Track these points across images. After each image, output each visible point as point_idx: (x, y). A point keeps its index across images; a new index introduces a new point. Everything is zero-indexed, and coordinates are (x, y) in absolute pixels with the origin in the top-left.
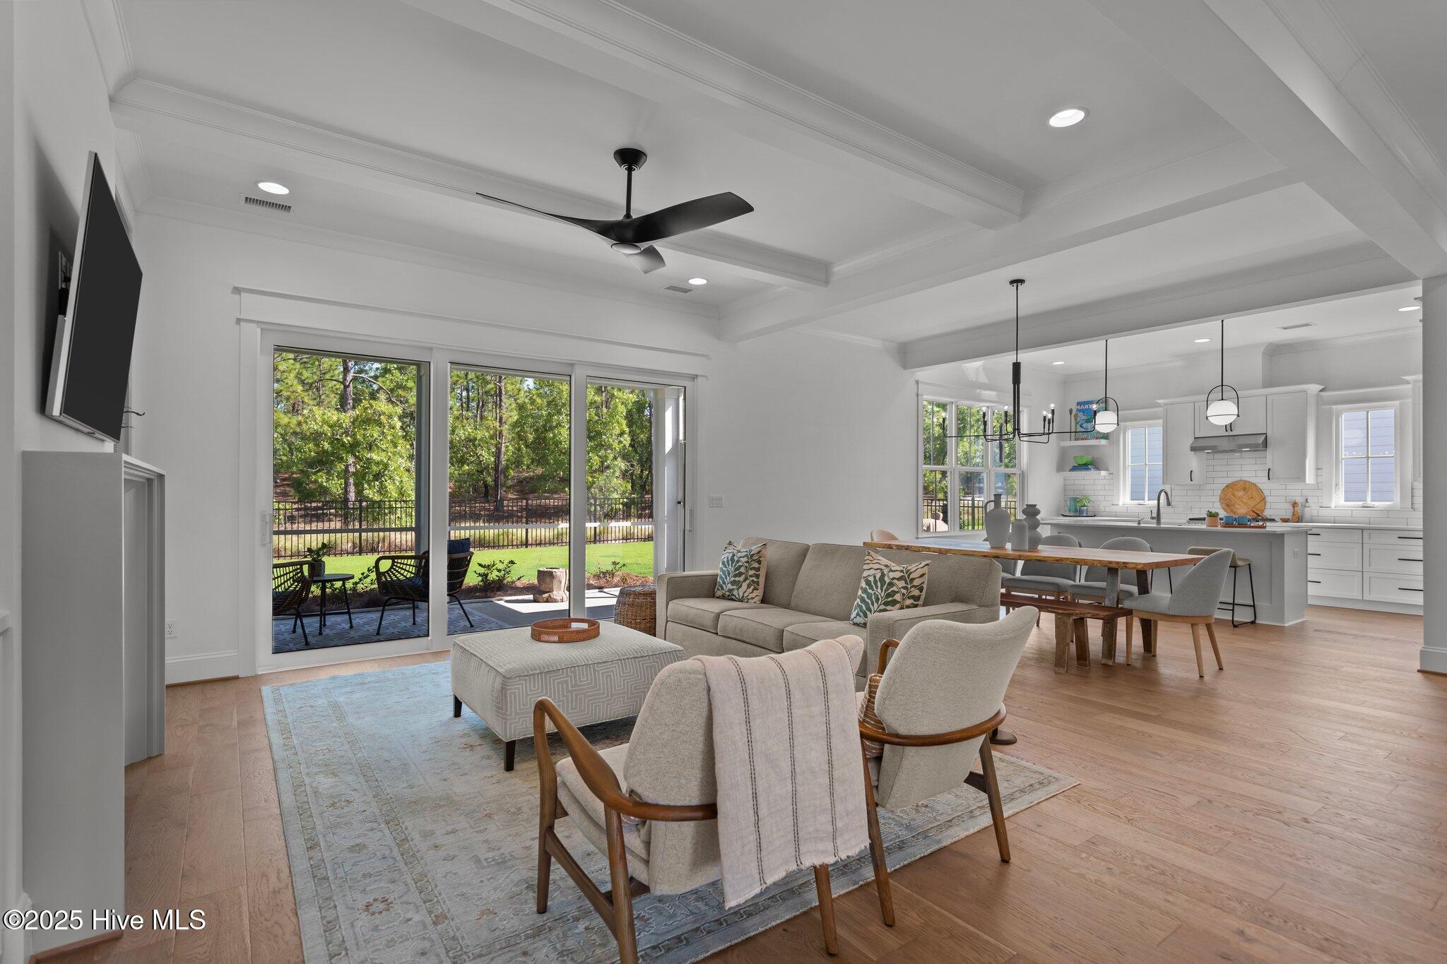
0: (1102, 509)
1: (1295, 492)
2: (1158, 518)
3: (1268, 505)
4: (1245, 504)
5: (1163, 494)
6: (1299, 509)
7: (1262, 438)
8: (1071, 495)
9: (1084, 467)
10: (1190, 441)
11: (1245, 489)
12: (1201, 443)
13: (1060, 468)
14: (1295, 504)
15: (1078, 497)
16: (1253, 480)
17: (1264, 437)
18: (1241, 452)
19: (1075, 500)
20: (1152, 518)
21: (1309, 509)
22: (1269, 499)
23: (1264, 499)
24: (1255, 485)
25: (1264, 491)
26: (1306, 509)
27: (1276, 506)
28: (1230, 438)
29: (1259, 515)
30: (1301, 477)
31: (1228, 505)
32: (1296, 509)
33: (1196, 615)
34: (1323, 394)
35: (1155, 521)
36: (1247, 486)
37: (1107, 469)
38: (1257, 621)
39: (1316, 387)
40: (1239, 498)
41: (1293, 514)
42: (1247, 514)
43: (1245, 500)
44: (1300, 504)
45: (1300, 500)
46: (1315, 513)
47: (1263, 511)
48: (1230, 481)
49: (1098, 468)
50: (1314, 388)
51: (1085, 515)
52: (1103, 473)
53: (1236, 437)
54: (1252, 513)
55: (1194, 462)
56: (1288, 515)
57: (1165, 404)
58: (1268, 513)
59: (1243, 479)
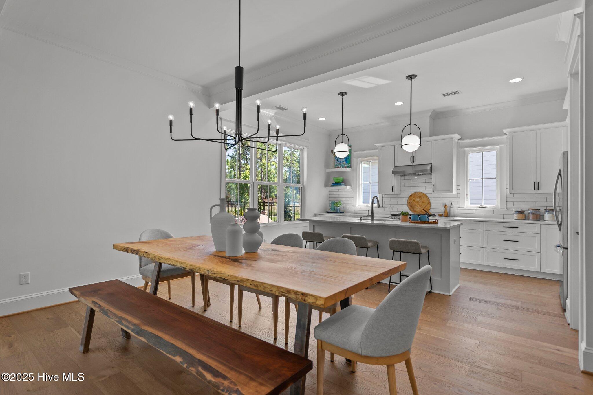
0: (348, 208)
1: (446, 199)
2: (372, 216)
3: (432, 207)
4: (420, 205)
5: (375, 199)
6: (448, 209)
7: (429, 167)
8: (332, 200)
9: (338, 184)
10: (392, 168)
11: (420, 197)
12: (398, 169)
13: (326, 185)
14: (445, 206)
15: (335, 201)
16: (424, 192)
17: (430, 165)
18: (419, 175)
19: (334, 203)
20: (369, 216)
21: (453, 208)
22: (432, 203)
23: (429, 203)
24: (425, 194)
25: (430, 198)
26: (451, 209)
27: (436, 208)
28: (413, 166)
29: (427, 212)
30: (450, 190)
31: (411, 206)
32: (446, 209)
33: (392, 354)
34: (460, 141)
35: (370, 218)
36: (421, 195)
37: (350, 185)
38: (433, 291)
39: (459, 137)
40: (417, 202)
41: (445, 212)
42: (421, 211)
43: (420, 204)
44: (448, 206)
45: (448, 204)
46: (456, 211)
47: (429, 210)
48: (412, 192)
49: (346, 185)
50: (457, 136)
51: (338, 212)
52: (348, 188)
53: (416, 166)
54: (423, 211)
55: (394, 181)
56: (442, 212)
57: (380, 147)
58: (432, 211)
59: (419, 191)
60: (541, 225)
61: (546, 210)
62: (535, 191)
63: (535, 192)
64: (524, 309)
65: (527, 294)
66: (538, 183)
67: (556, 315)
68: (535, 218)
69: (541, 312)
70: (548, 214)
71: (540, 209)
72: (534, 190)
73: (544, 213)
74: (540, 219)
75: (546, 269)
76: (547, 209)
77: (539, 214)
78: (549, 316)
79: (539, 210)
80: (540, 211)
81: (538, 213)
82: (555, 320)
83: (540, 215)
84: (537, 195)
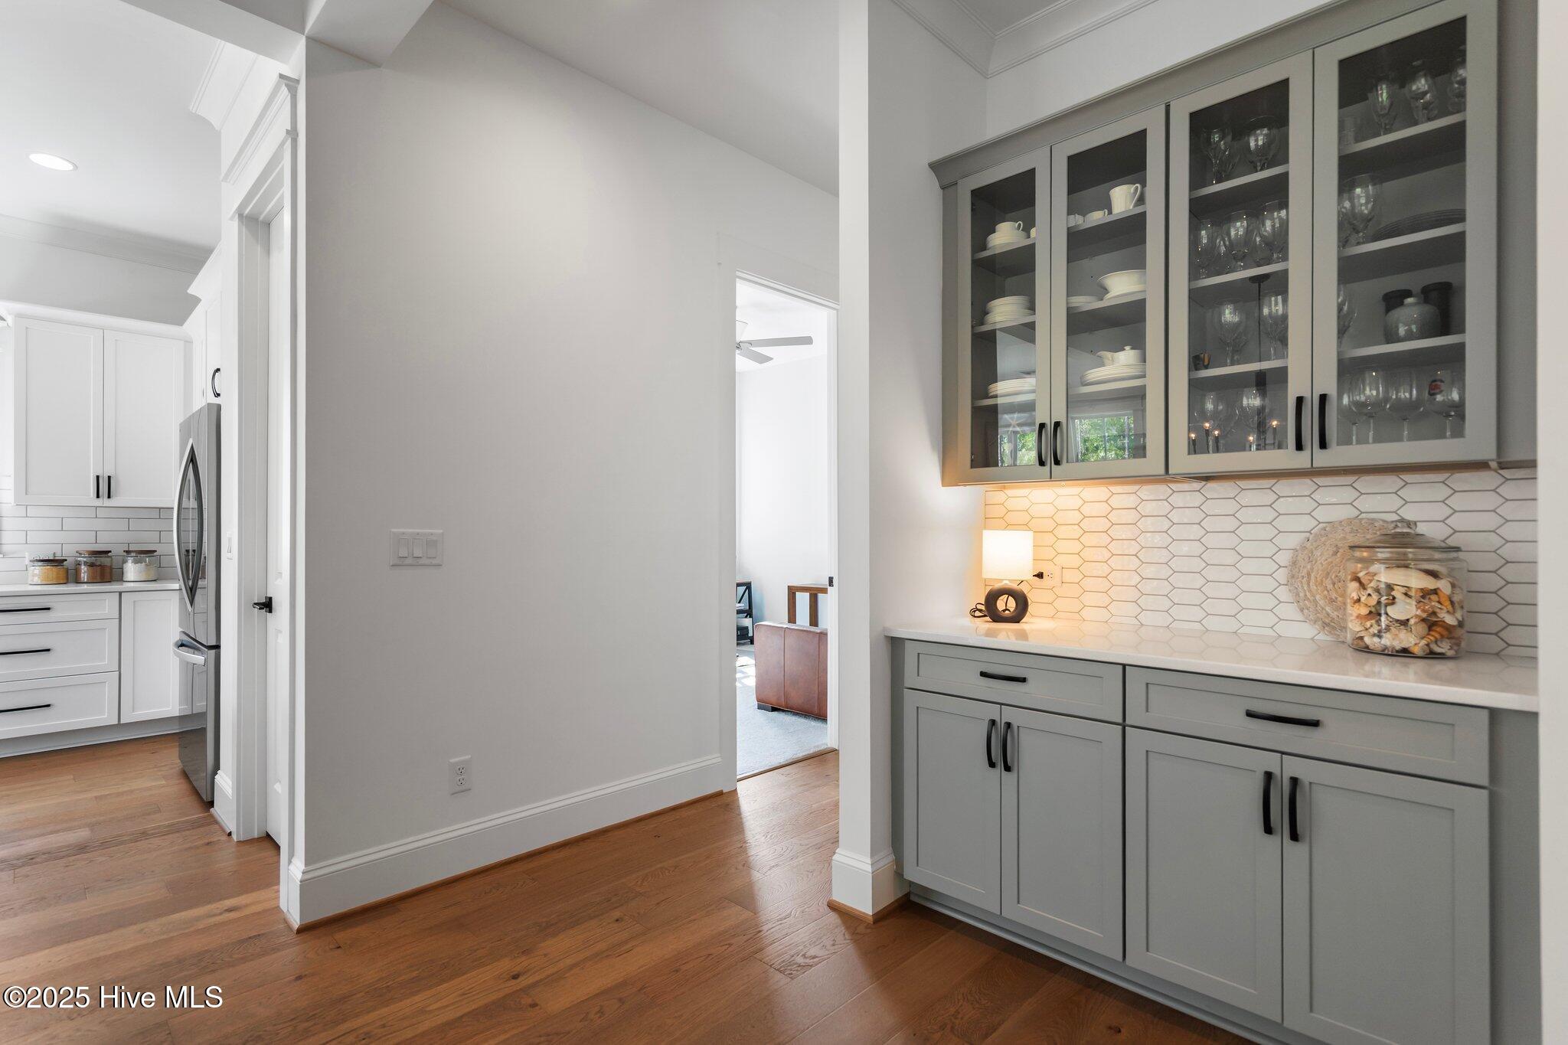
60: (120, 594)
61: (128, 552)
62: (101, 499)
63: (98, 502)
64: (104, 845)
65: (96, 797)
66: (109, 477)
67: (194, 825)
68: (98, 578)
69: (153, 834)
70: (136, 562)
71: (110, 552)
72: (98, 497)
73: (125, 562)
74: (111, 578)
75: (133, 711)
76: (132, 551)
77: (109, 565)
78: (177, 834)
79: (110, 554)
80: (110, 557)
81: (105, 561)
82: (194, 838)
83: (111, 568)
84: (101, 513)
